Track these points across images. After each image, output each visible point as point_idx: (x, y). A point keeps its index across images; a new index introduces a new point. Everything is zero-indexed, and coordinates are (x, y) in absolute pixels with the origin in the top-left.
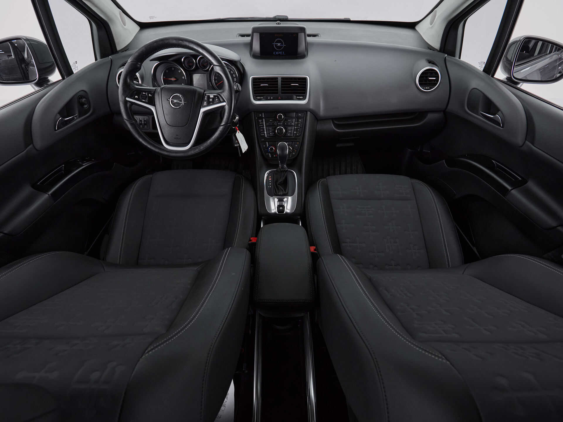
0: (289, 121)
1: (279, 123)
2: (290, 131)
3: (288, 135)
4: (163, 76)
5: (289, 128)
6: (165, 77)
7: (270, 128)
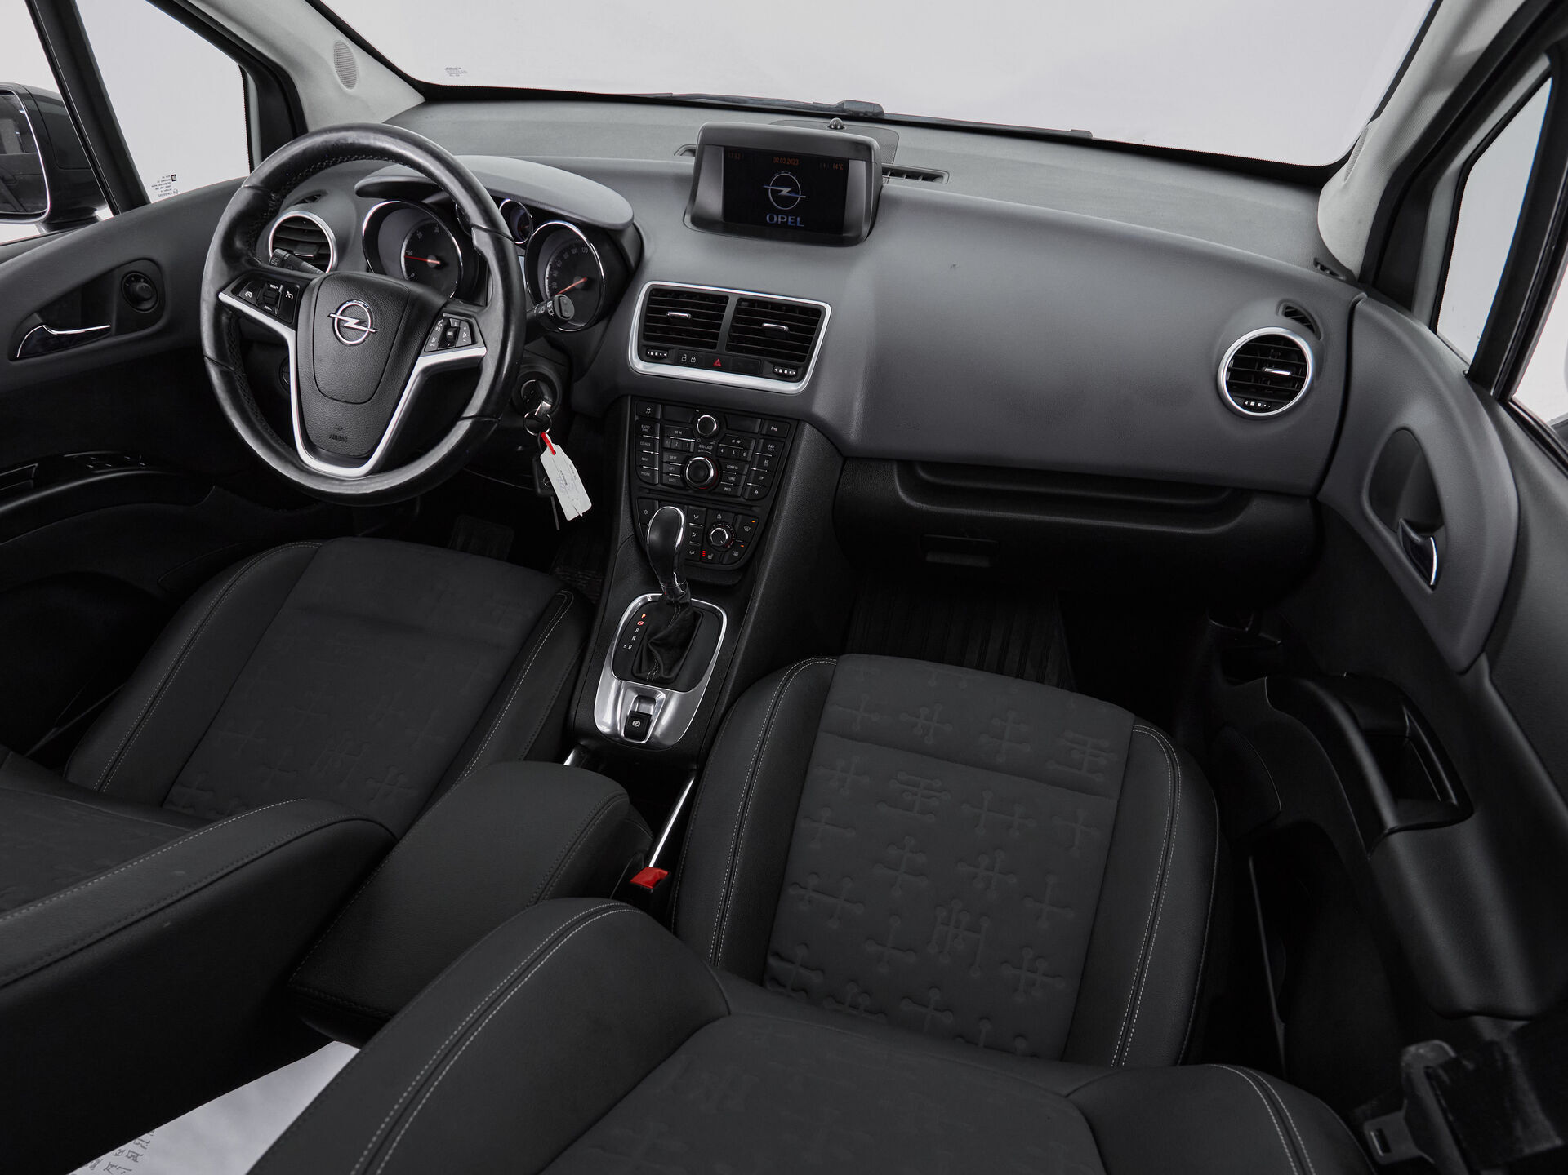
0: (733, 444)
1: (703, 447)
2: (733, 479)
3: (726, 489)
4: (407, 250)
5: (732, 467)
6: (410, 253)
7: (671, 457)
